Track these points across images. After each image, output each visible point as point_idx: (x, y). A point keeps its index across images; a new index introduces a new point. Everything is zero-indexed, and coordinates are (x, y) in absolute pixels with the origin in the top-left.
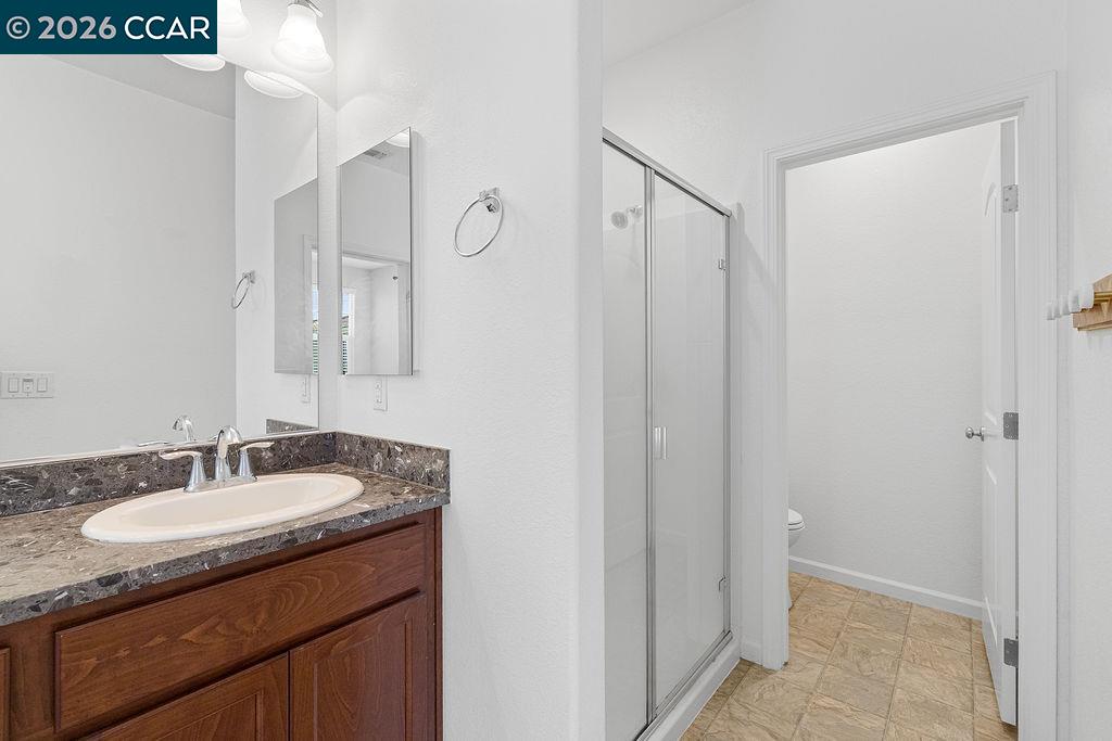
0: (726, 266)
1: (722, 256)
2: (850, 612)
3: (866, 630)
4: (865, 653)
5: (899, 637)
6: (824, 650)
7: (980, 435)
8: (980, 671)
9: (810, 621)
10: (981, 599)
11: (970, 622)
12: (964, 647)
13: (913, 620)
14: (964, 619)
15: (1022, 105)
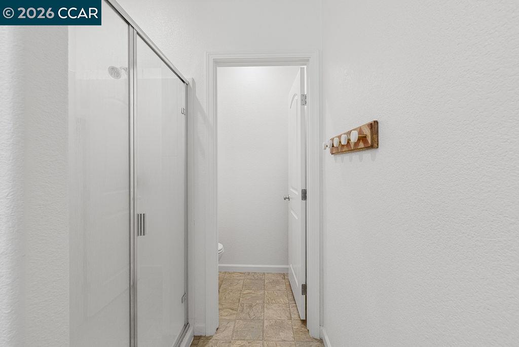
0: (186, 112)
1: (184, 106)
2: (243, 285)
3: (249, 293)
4: (251, 306)
5: (262, 292)
6: (234, 312)
7: (288, 198)
8: (291, 297)
9: (227, 297)
10: (288, 264)
11: (284, 275)
12: (284, 287)
13: (266, 281)
14: (282, 274)
15: (308, 60)
